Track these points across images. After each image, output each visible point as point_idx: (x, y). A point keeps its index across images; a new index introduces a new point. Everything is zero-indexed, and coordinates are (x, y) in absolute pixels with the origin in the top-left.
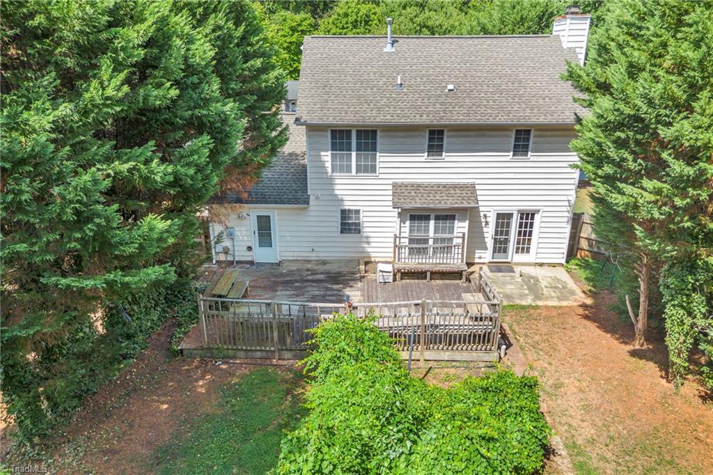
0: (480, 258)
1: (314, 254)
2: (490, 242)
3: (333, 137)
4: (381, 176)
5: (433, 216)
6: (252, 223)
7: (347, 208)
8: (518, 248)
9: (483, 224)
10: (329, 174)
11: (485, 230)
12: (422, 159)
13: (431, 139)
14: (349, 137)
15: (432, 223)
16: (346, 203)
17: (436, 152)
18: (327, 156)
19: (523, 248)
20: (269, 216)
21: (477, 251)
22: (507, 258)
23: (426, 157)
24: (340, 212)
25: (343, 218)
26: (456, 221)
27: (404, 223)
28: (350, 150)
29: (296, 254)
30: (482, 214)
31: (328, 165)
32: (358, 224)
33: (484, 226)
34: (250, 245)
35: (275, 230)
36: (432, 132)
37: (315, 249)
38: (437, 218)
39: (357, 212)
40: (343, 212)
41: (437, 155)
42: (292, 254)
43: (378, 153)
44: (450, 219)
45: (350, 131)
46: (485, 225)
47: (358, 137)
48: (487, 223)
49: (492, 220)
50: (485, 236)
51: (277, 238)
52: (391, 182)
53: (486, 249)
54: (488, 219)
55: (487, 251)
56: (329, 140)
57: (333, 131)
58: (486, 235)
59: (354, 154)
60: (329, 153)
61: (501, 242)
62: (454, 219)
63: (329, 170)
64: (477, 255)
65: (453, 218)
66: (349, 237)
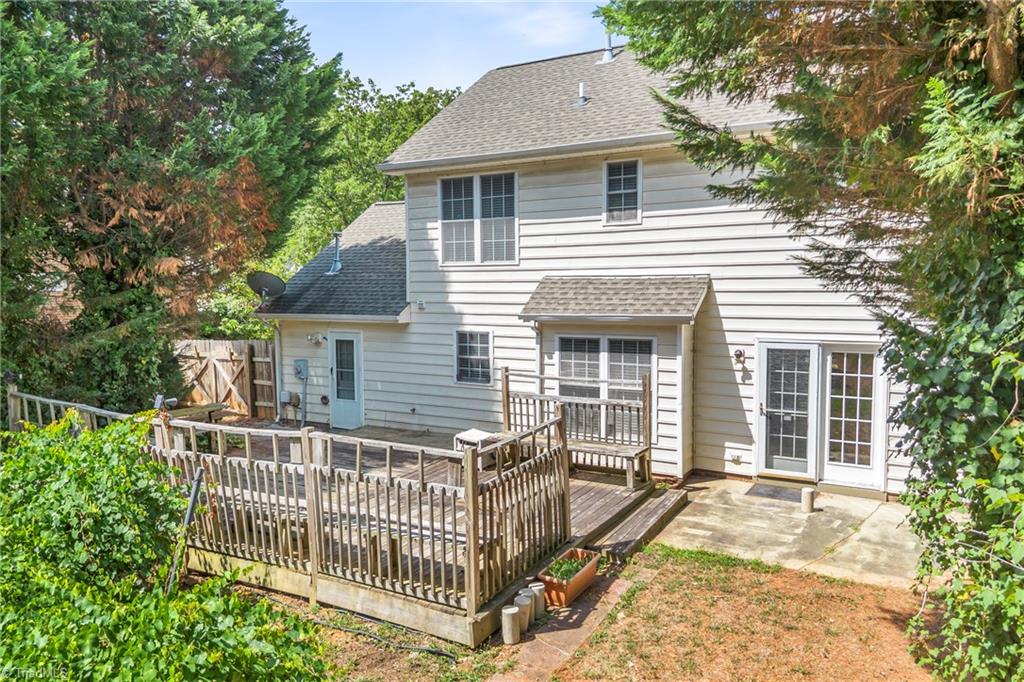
0: (737, 461)
1: (415, 420)
2: (758, 426)
3: (446, 194)
4: (524, 265)
5: (604, 344)
6: (329, 353)
7: (467, 329)
8: (834, 448)
9: (739, 376)
10: (440, 263)
11: (743, 391)
12: (598, 227)
13: (612, 184)
14: (470, 193)
15: (604, 357)
16: (467, 319)
17: (625, 209)
18: (435, 230)
19: (850, 449)
20: (352, 342)
21: (727, 444)
22: (806, 471)
23: (604, 222)
24: (455, 336)
25: (462, 350)
26: (654, 357)
27: (551, 358)
28: (472, 217)
29: (389, 417)
30: (732, 351)
31: (438, 245)
32: (485, 364)
33: (739, 380)
34: (325, 394)
35: (359, 369)
36: (613, 170)
37: (419, 409)
38: (615, 347)
39: (485, 337)
40: (462, 337)
41: (628, 218)
42: (381, 416)
43: (517, 219)
44: (641, 352)
45: (469, 181)
46: (743, 379)
47: (484, 192)
48: (747, 375)
49: (758, 366)
50: (746, 407)
51: (363, 383)
52: (540, 276)
53: (749, 440)
54: (749, 365)
55: (752, 447)
56: (438, 200)
57: (446, 184)
58: (746, 405)
59: (477, 223)
60: (439, 224)
61: (788, 427)
62: (650, 352)
63: (439, 255)
64: (728, 455)
65: (645, 348)
66: (471, 389)
